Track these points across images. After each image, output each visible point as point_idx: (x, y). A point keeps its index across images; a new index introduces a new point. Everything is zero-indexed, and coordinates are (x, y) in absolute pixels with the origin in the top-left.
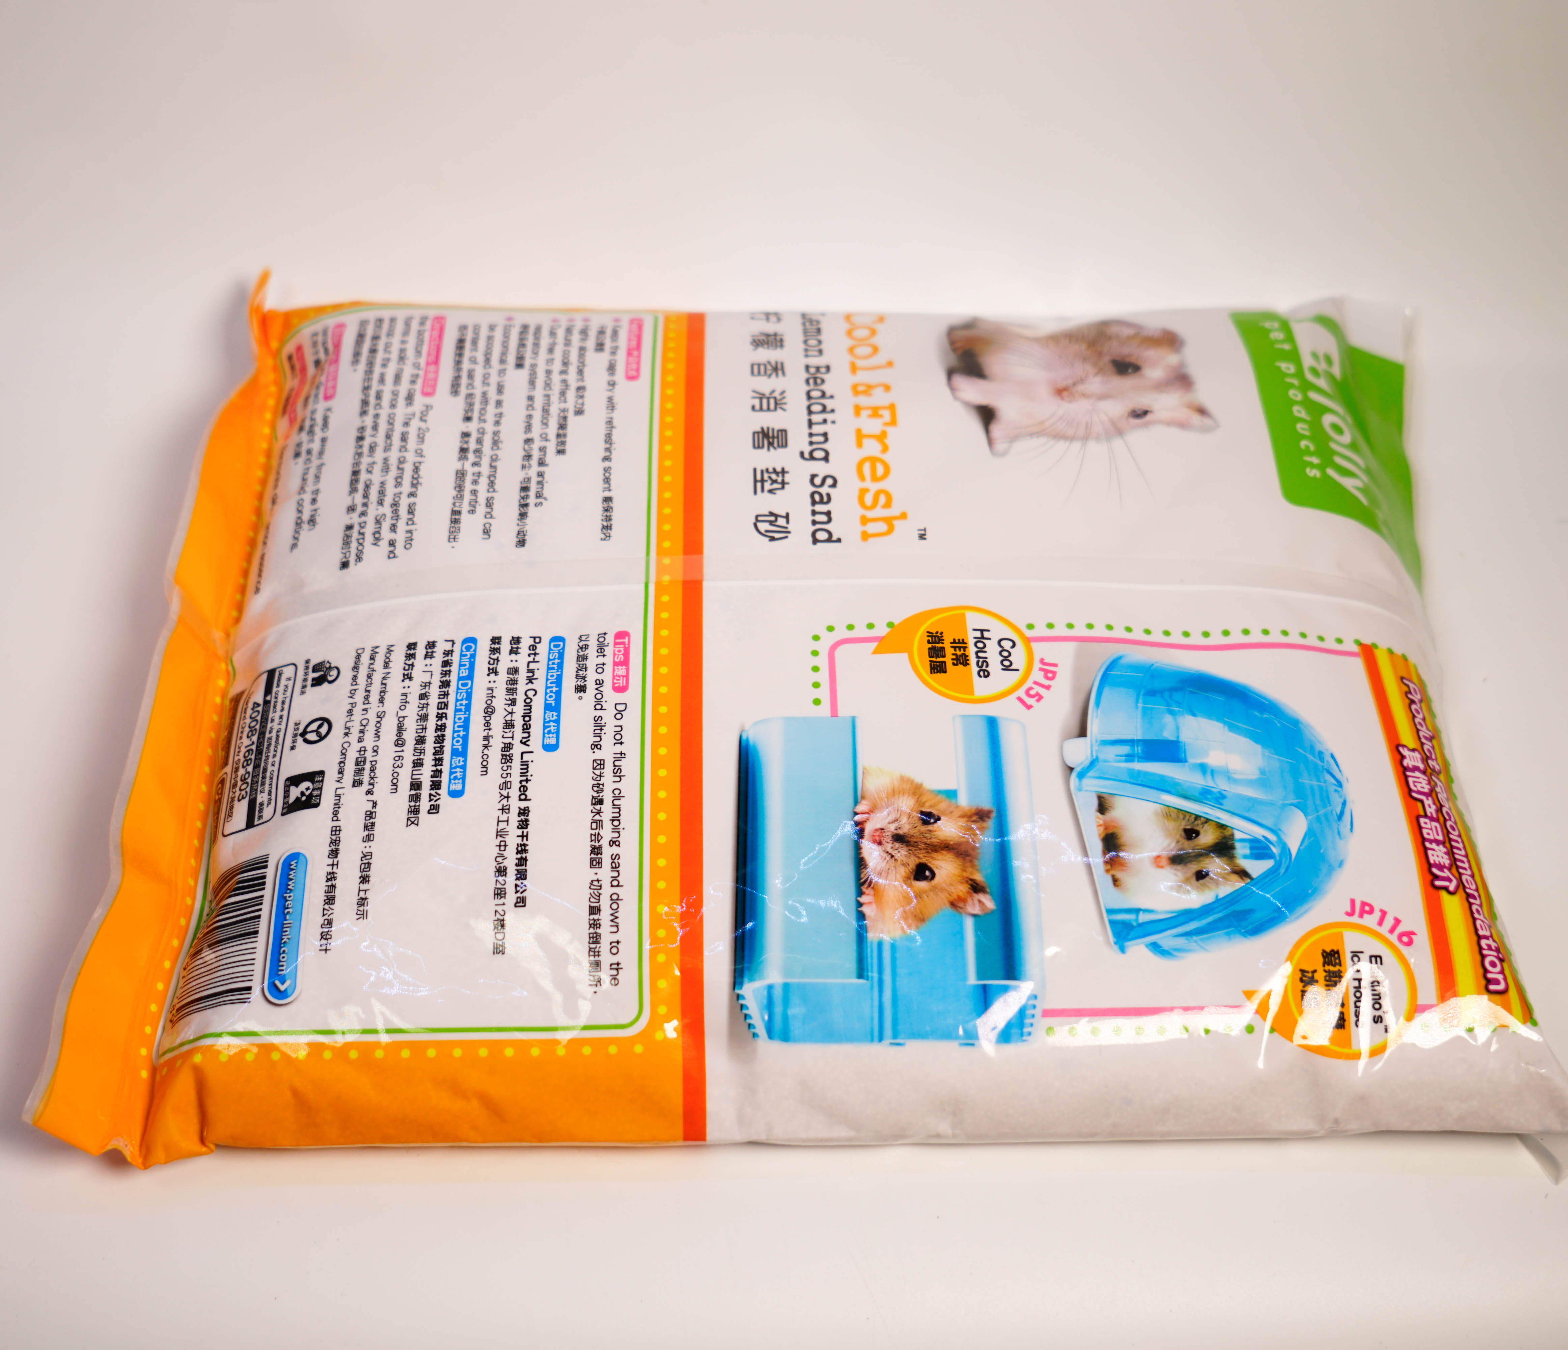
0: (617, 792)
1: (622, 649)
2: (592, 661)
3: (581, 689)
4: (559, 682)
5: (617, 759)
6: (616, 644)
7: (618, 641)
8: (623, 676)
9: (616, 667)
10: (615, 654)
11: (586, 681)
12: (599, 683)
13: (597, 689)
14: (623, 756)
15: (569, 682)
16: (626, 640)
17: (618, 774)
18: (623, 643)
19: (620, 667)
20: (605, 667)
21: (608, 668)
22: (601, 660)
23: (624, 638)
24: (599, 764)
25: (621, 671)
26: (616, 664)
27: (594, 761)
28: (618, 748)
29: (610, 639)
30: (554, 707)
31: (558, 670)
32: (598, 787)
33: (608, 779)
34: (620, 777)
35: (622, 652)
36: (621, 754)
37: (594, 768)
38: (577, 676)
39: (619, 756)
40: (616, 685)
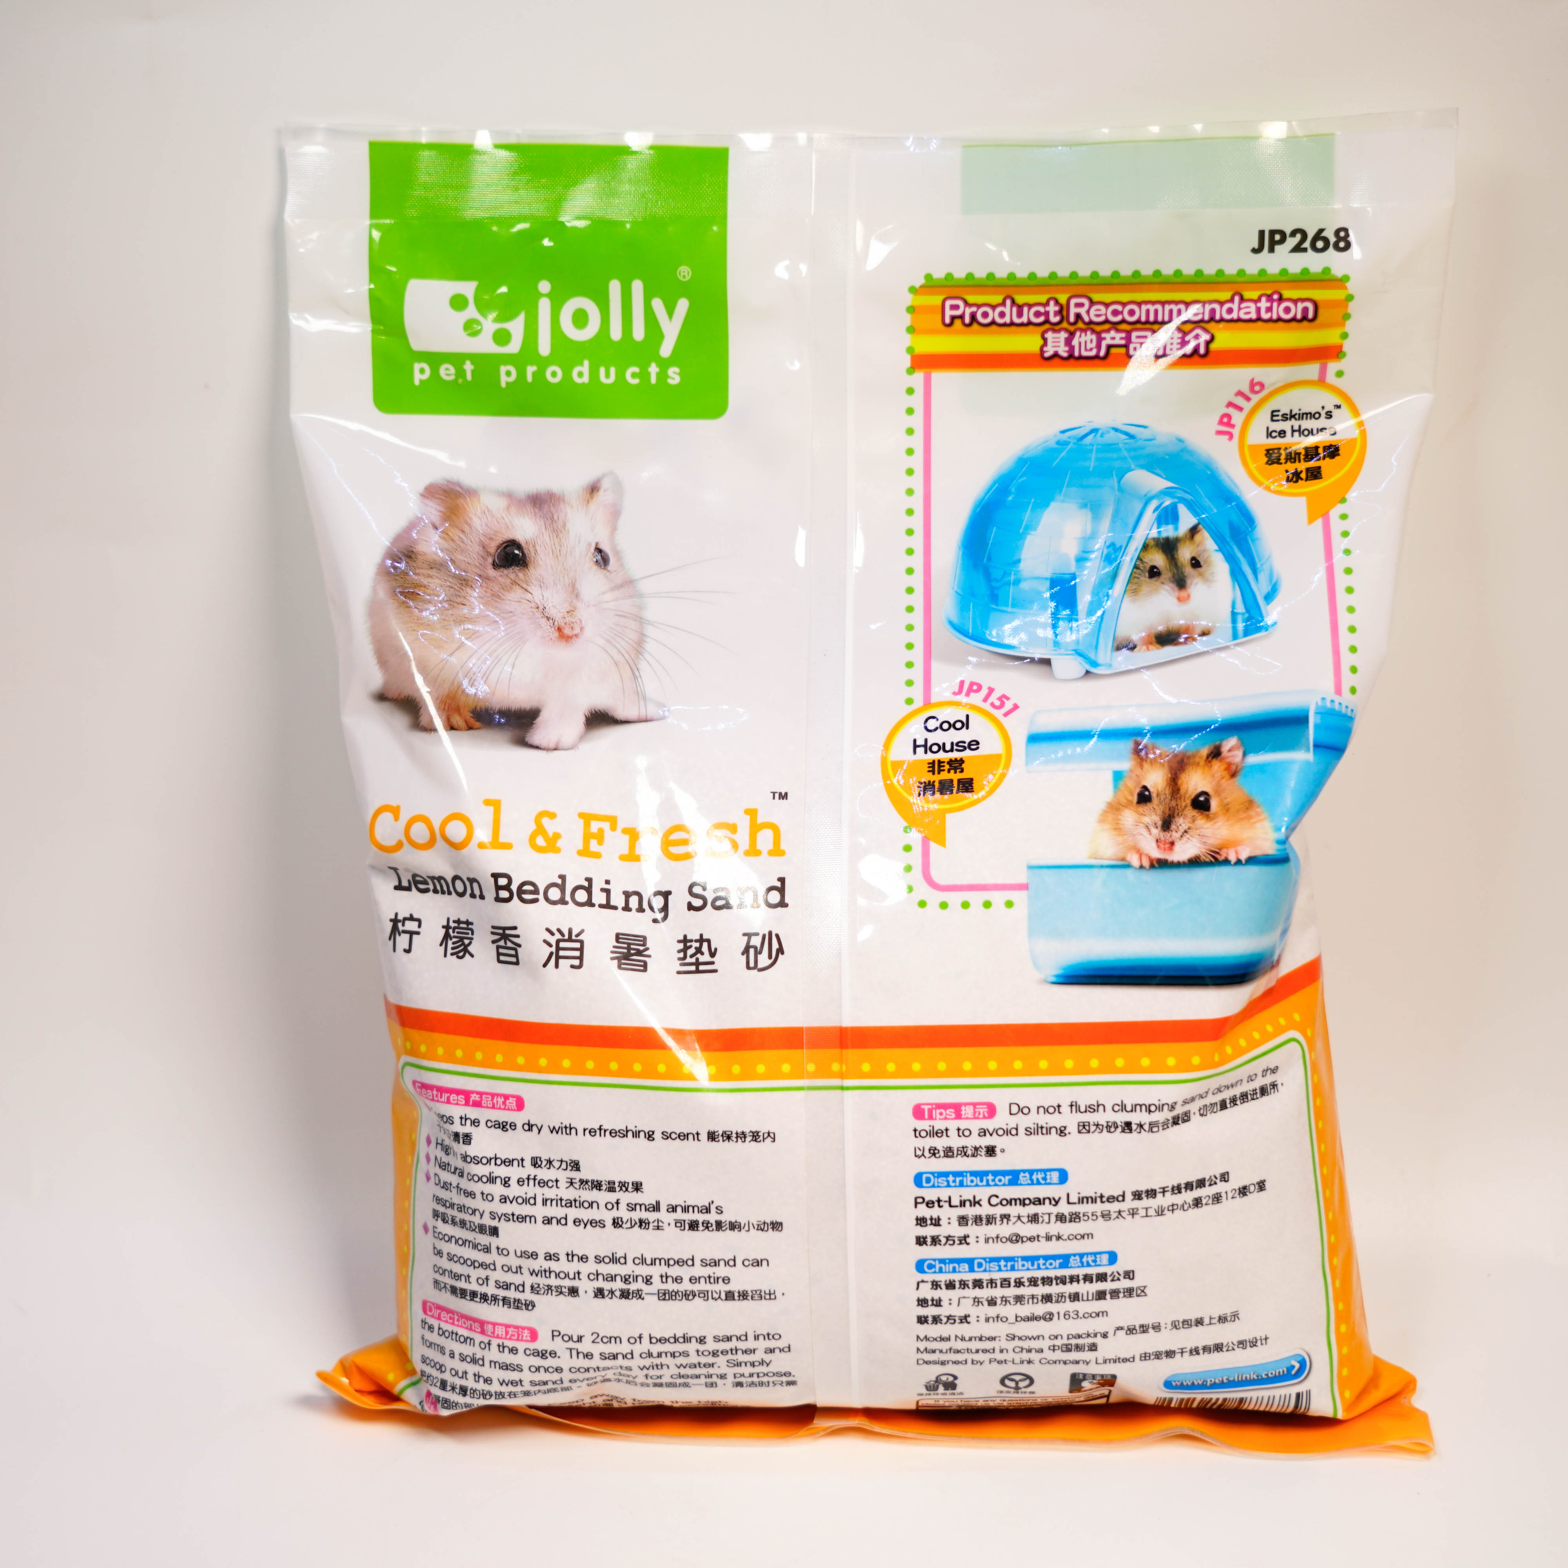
0: (1116, 1108)
1: (938, 1111)
2: (955, 1142)
3: (991, 1151)
4: (980, 1175)
5: (1078, 1110)
6: (931, 1117)
7: (926, 1116)
8: (975, 1108)
9: (963, 1117)
10: (946, 1119)
11: (981, 1147)
12: (983, 1133)
13: (991, 1135)
14: (1074, 1104)
15: (983, 1163)
16: (926, 1108)
17: (1096, 1108)
18: (930, 1111)
19: (963, 1112)
20: (962, 1128)
21: (963, 1124)
22: (953, 1133)
23: (924, 1110)
24: (1084, 1128)
25: (968, 1111)
26: (958, 1116)
27: (1080, 1132)
28: (1065, 1109)
29: (924, 1125)
30: (1014, 1177)
31: (963, 1176)
32: (1111, 1127)
33: (1101, 1118)
34: (1098, 1106)
35: (943, 1111)
36: (1071, 1106)
37: (1089, 1132)
38: (973, 1156)
39: (1074, 1108)
40: (986, 1115)
